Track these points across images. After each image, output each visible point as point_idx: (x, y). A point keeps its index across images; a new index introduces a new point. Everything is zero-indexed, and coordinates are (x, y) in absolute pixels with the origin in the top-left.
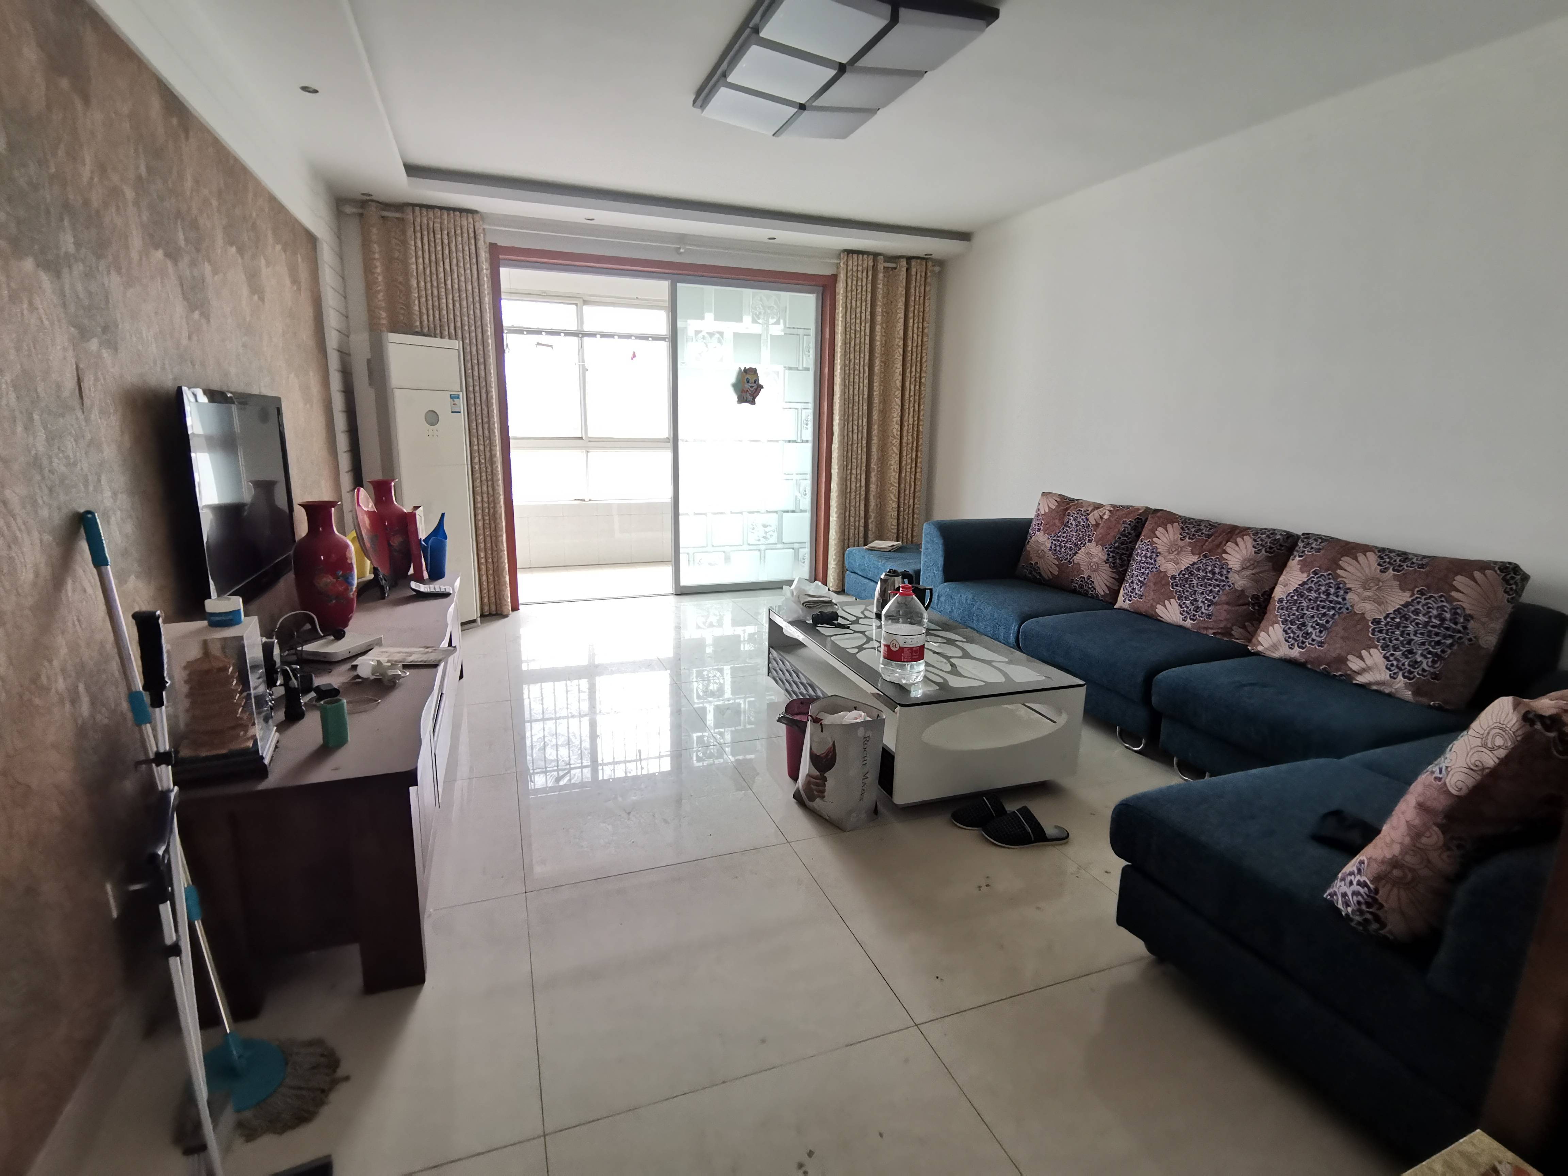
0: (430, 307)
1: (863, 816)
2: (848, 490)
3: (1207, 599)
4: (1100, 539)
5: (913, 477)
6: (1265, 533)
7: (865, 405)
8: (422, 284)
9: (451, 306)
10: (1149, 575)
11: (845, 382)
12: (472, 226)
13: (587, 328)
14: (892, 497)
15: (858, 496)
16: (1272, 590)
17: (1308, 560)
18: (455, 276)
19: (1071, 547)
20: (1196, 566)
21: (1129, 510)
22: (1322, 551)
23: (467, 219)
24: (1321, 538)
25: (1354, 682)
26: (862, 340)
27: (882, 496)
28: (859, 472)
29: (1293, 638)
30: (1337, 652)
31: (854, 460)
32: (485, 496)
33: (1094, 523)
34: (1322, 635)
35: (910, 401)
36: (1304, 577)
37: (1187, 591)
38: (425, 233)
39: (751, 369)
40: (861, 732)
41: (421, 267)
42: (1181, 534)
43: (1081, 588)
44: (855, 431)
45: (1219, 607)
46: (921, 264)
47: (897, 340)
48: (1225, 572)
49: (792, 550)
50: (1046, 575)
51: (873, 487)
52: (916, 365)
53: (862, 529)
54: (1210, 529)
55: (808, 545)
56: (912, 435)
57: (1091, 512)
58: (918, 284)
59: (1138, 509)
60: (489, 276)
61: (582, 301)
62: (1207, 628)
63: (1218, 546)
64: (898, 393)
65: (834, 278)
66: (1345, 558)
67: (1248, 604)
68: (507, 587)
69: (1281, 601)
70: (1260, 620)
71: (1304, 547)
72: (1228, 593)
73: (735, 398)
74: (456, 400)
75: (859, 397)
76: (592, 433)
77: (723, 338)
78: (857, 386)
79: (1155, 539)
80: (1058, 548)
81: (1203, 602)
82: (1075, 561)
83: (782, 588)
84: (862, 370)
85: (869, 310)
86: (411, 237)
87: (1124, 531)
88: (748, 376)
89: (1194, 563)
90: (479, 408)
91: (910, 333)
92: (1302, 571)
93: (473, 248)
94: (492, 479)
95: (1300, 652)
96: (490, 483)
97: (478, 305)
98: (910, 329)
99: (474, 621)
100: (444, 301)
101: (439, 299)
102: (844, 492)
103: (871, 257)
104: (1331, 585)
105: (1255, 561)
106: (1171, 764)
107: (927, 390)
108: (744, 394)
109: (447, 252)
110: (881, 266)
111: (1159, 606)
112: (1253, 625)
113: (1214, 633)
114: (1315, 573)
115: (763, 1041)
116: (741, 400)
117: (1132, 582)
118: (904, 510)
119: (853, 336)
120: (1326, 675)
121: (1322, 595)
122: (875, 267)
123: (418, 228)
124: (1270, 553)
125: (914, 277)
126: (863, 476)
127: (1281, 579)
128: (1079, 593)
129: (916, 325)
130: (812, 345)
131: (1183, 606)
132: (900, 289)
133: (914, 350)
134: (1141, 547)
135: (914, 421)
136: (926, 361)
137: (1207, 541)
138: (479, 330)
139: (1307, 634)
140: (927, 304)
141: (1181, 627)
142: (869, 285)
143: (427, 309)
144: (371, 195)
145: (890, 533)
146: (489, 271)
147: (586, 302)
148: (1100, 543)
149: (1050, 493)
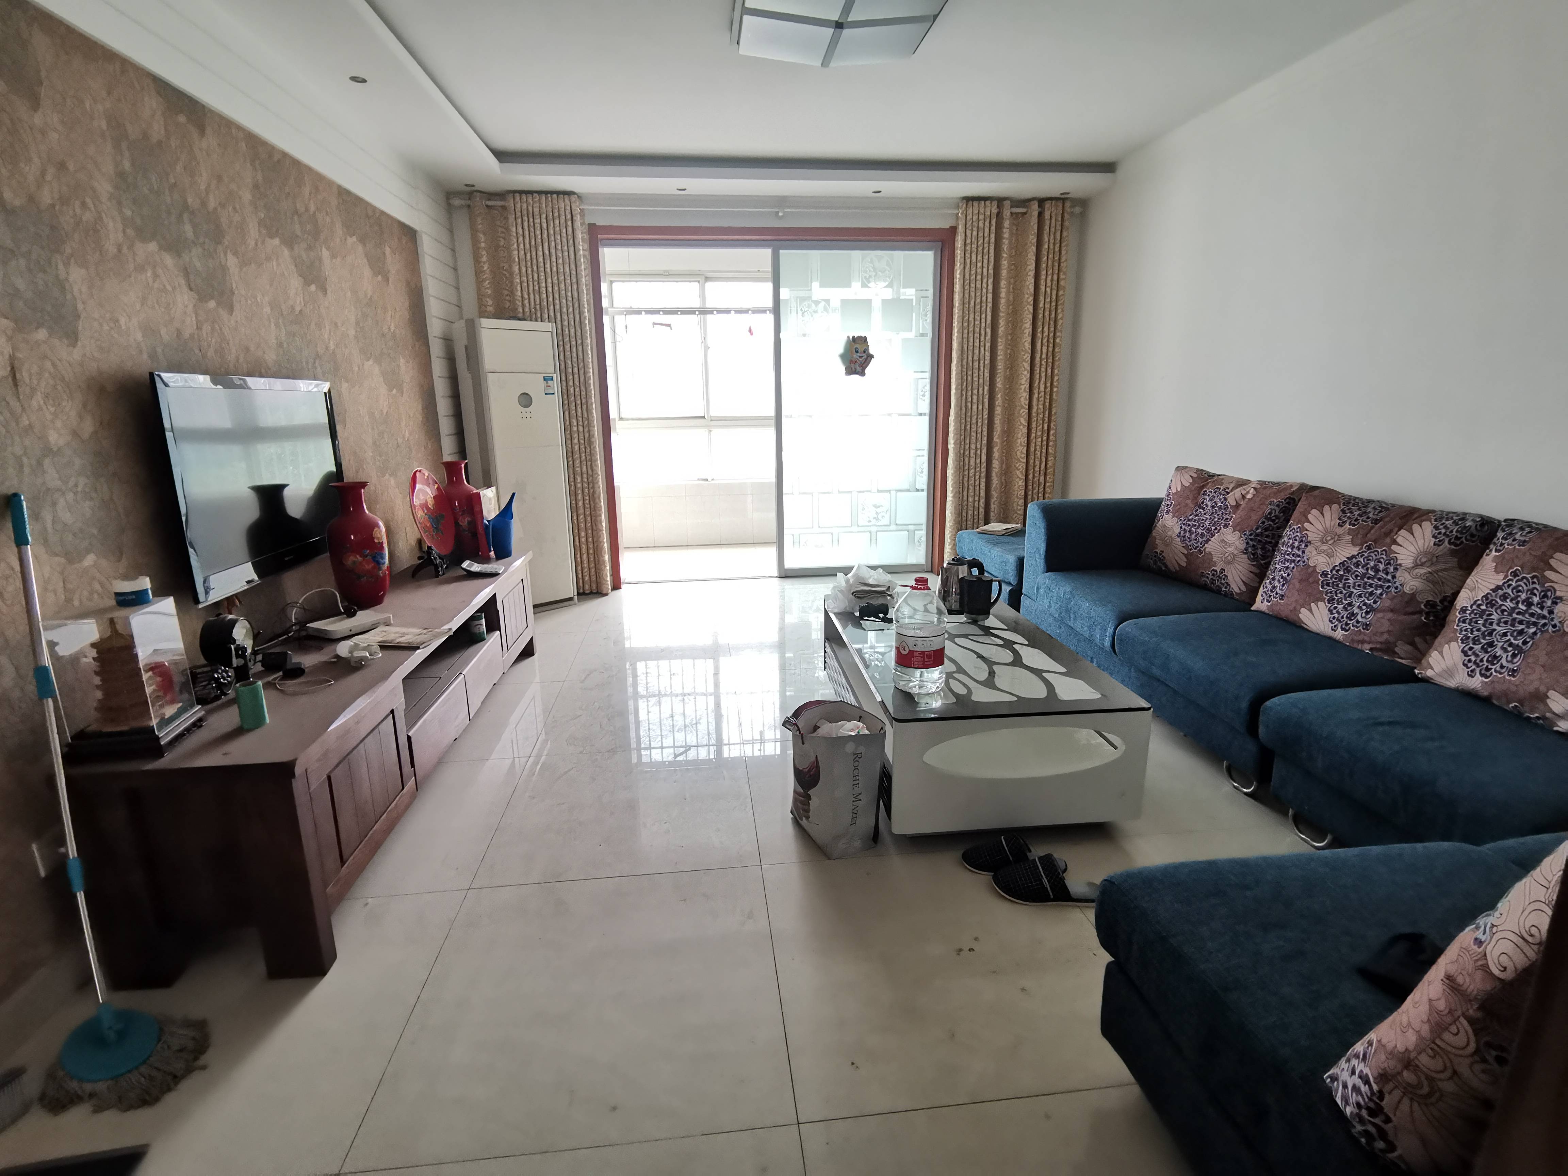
0: (531, 292)
1: (857, 844)
2: (966, 467)
3: (1365, 604)
4: (1239, 524)
5: (1044, 451)
6: (1452, 518)
7: (986, 371)
8: (524, 269)
9: (550, 289)
10: (1294, 570)
11: (962, 347)
12: (569, 208)
13: (709, 305)
14: (1020, 474)
15: (978, 474)
16: (1456, 594)
17: (1506, 556)
18: (554, 259)
19: (1202, 534)
20: (1354, 560)
21: (1278, 487)
22: (1527, 546)
23: (564, 201)
24: (1530, 526)
25: (1555, 729)
26: (984, 299)
27: (1007, 472)
28: (979, 446)
29: (1475, 663)
30: (1536, 684)
31: (973, 434)
32: (585, 476)
33: (1234, 504)
34: (1515, 660)
35: (1041, 364)
36: (1499, 580)
37: (1341, 593)
38: (525, 218)
39: (860, 338)
40: (850, 747)
41: (522, 253)
42: (1339, 519)
43: (1212, 583)
44: (975, 401)
45: (1380, 615)
46: (1057, 206)
47: (1026, 296)
48: (1391, 569)
49: (906, 533)
50: (1173, 566)
51: (996, 464)
52: (1049, 324)
53: (982, 510)
54: (1380, 512)
55: (924, 527)
56: (1044, 405)
57: (1231, 491)
58: (1053, 230)
59: (1291, 486)
60: (588, 257)
61: (704, 277)
62: (1363, 642)
63: (1388, 534)
64: (1027, 357)
65: (953, 230)
66: (1558, 555)
67: (1420, 612)
68: (606, 566)
69: (1463, 610)
70: (1435, 636)
71: (1503, 538)
72: (1394, 597)
73: (842, 368)
74: (550, 382)
75: (979, 363)
76: (714, 413)
77: (829, 305)
78: (977, 351)
79: (1306, 525)
80: (1188, 534)
81: (1359, 607)
82: (1207, 550)
83: (836, 575)
84: (983, 332)
85: (992, 264)
86: (512, 224)
87: (1270, 513)
88: (857, 346)
89: (1353, 557)
90: (577, 389)
91: (1043, 288)
92: (1497, 571)
93: (570, 229)
94: (591, 460)
95: (1482, 682)
96: (589, 463)
97: (575, 287)
98: (1042, 282)
99: (571, 599)
100: (544, 285)
101: (539, 283)
102: (961, 469)
103: (995, 203)
104: (1535, 591)
105: (1434, 555)
106: (1285, 814)
107: (1063, 354)
108: (852, 365)
109: (545, 236)
110: (1007, 213)
111: (1303, 610)
112: (1426, 641)
113: (1371, 649)
114: (1515, 574)
115: (614, 1108)
116: (850, 371)
117: (1274, 579)
118: (1033, 489)
119: (973, 294)
120: (1517, 716)
121: (1520, 606)
122: (999, 215)
123: (519, 214)
124: (1456, 545)
125: (1048, 223)
126: (984, 451)
127: (1468, 581)
128: (1211, 590)
129: (1049, 278)
130: (930, 308)
131: (1334, 611)
132: (1031, 237)
133: (1047, 306)
134: (1288, 535)
135: (1045, 388)
136: (1061, 318)
137: (1372, 528)
138: (577, 312)
139: (1495, 657)
140: (1063, 252)
141: (1330, 638)
142: (993, 236)
143: (529, 294)
144: (473, 186)
145: (1016, 515)
146: (587, 253)
147: (707, 279)
148: (1238, 528)
149: (1187, 467)
